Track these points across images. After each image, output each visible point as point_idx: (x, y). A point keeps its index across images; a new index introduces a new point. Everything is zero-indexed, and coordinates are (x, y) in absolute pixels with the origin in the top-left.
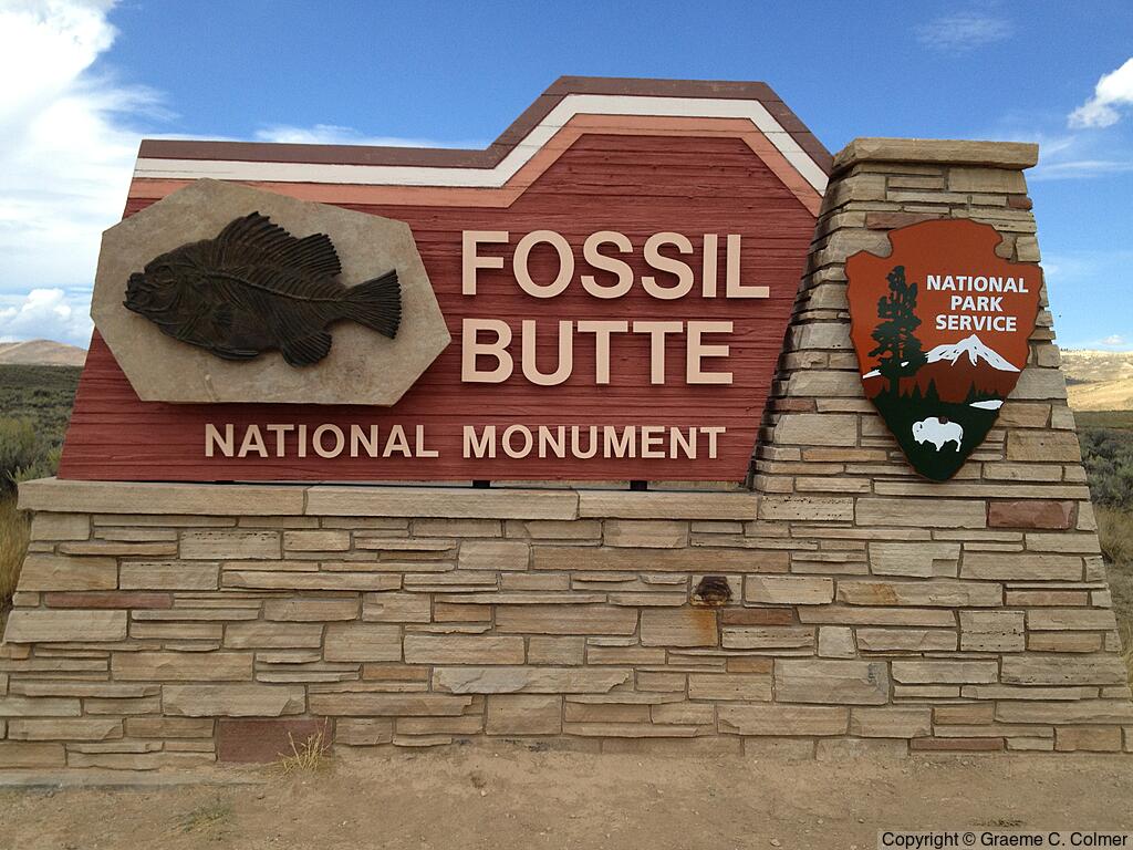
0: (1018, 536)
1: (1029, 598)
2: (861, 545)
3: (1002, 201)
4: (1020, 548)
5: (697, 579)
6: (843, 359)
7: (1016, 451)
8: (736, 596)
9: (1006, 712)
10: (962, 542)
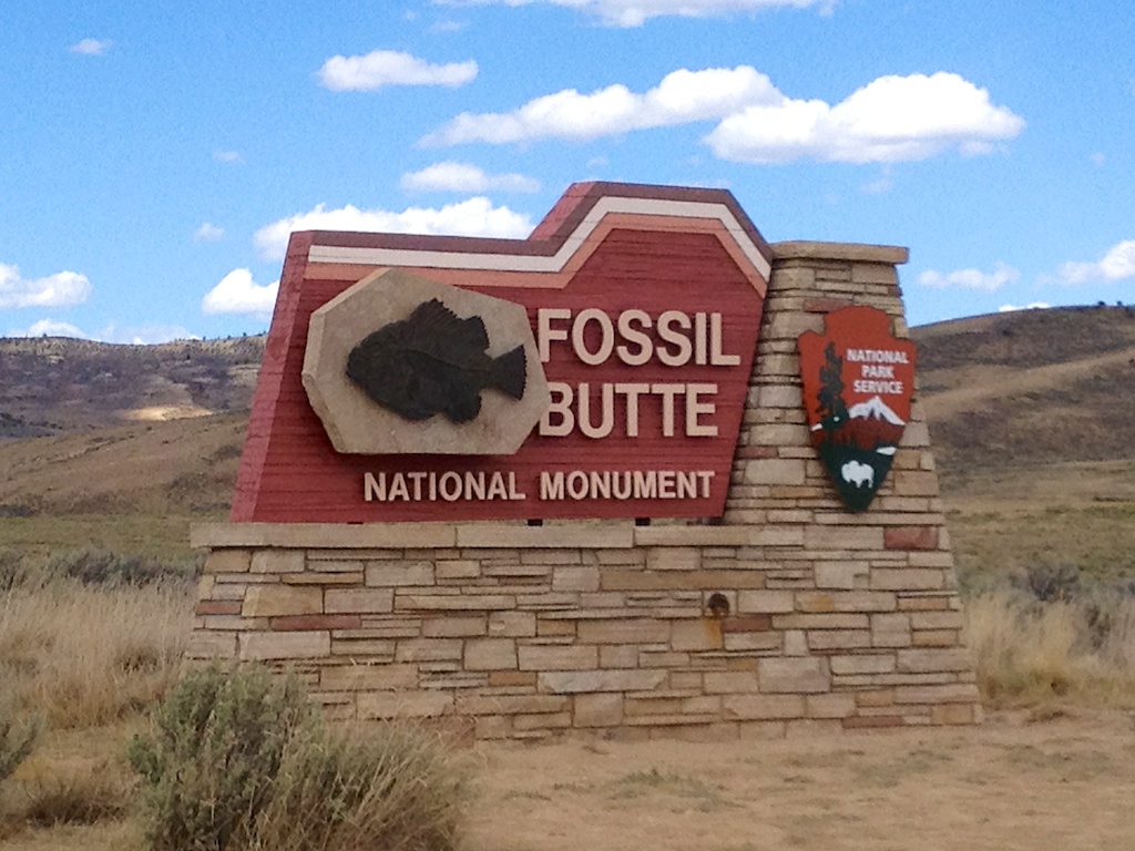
0: (902, 554)
1: (911, 603)
2: (808, 564)
3: (884, 290)
4: (904, 564)
5: (708, 595)
6: (795, 415)
7: (901, 488)
8: (732, 608)
9: (902, 695)
10: (869, 560)
